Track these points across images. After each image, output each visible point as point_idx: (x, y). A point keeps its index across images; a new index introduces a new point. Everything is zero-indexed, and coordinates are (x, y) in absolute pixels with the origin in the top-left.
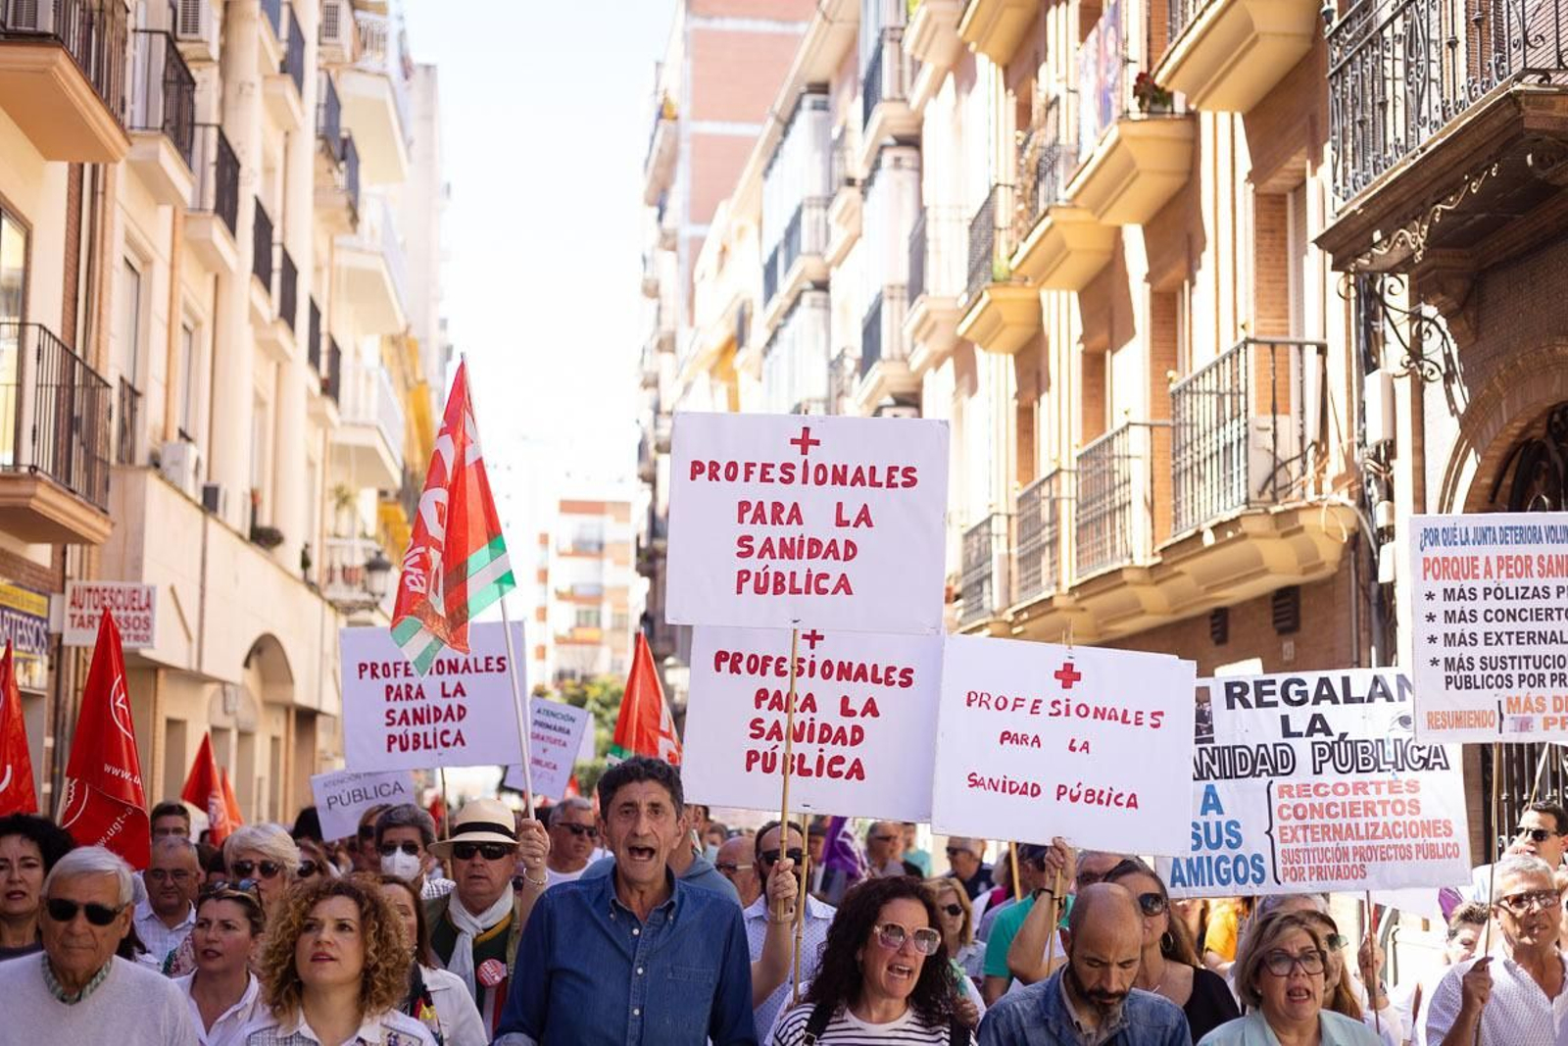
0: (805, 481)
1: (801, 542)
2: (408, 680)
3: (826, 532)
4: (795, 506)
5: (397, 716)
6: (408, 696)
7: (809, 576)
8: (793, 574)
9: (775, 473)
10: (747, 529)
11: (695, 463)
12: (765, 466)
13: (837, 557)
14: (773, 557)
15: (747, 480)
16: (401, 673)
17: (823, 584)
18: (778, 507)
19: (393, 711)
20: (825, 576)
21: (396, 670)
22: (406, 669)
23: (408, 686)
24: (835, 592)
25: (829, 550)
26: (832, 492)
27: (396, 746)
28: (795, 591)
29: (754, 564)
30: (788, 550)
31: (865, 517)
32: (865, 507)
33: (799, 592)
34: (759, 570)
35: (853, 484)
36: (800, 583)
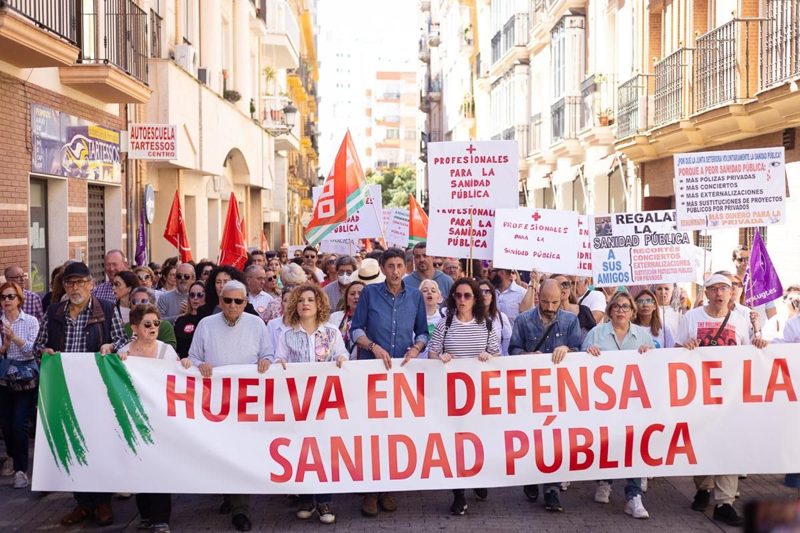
0: (472, 162)
1: (472, 181)
3: (479, 177)
4: (469, 170)
7: (475, 192)
8: (470, 192)
9: (462, 160)
10: (454, 178)
11: (436, 159)
12: (458, 158)
13: (483, 185)
14: (463, 187)
15: (453, 163)
17: (480, 194)
18: (463, 171)
20: (480, 192)
25: (481, 183)
26: (481, 165)
28: (470, 197)
29: (457, 189)
30: (468, 184)
31: (492, 172)
32: (492, 169)
33: (472, 197)
34: (459, 191)
35: (487, 162)
36: (472, 194)
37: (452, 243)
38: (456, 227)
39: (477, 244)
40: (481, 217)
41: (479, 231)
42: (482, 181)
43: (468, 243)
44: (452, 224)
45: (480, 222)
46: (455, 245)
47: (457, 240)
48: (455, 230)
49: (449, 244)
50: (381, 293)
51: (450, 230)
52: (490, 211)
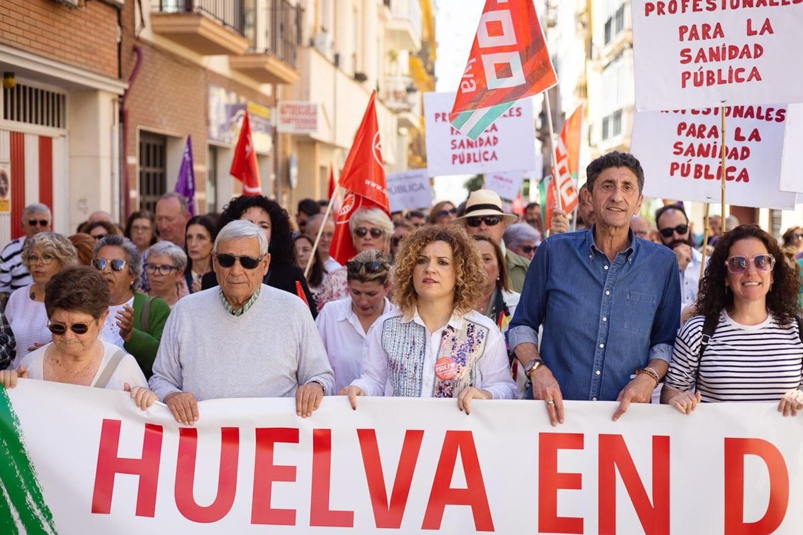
0: (724, 8)
1: (724, 49)
3: (740, 40)
4: (718, 26)
7: (731, 71)
8: (720, 71)
10: (686, 44)
11: (647, 5)
13: (749, 56)
14: (705, 61)
15: (684, 11)
17: (741, 75)
18: (706, 27)
20: (742, 70)
24: (749, 80)
25: (743, 52)
26: (744, 13)
27: (457, 161)
28: (721, 82)
29: (692, 67)
30: (715, 55)
31: (767, 27)
32: (767, 20)
33: (724, 82)
34: (697, 70)
35: (758, 6)
36: (725, 76)
37: (678, 172)
38: (687, 141)
39: (730, 174)
40: (739, 122)
41: (735, 149)
42: (746, 46)
43: (710, 173)
44: (679, 133)
45: (738, 130)
46: (684, 175)
47: (689, 166)
48: (685, 147)
49: (672, 174)
50: (579, 254)
51: (676, 146)
52: (759, 109)
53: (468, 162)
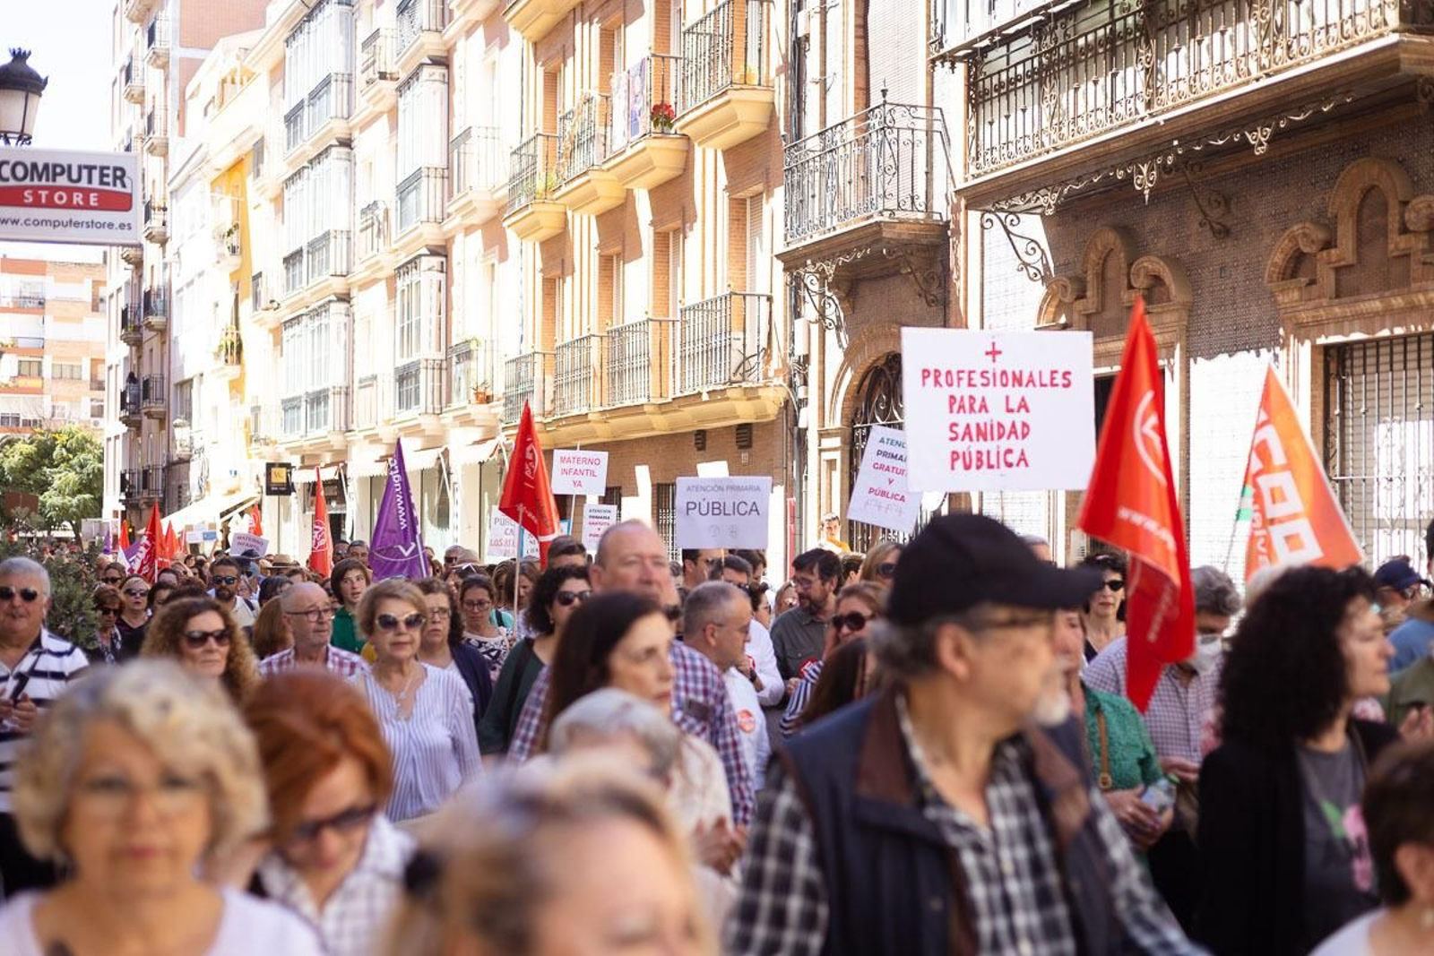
2: (972, 391)
5: (960, 430)
6: (972, 409)
16: (964, 382)
19: (955, 425)
21: (960, 379)
22: (970, 379)
23: (971, 398)
27: (959, 464)
53: (978, 467)
